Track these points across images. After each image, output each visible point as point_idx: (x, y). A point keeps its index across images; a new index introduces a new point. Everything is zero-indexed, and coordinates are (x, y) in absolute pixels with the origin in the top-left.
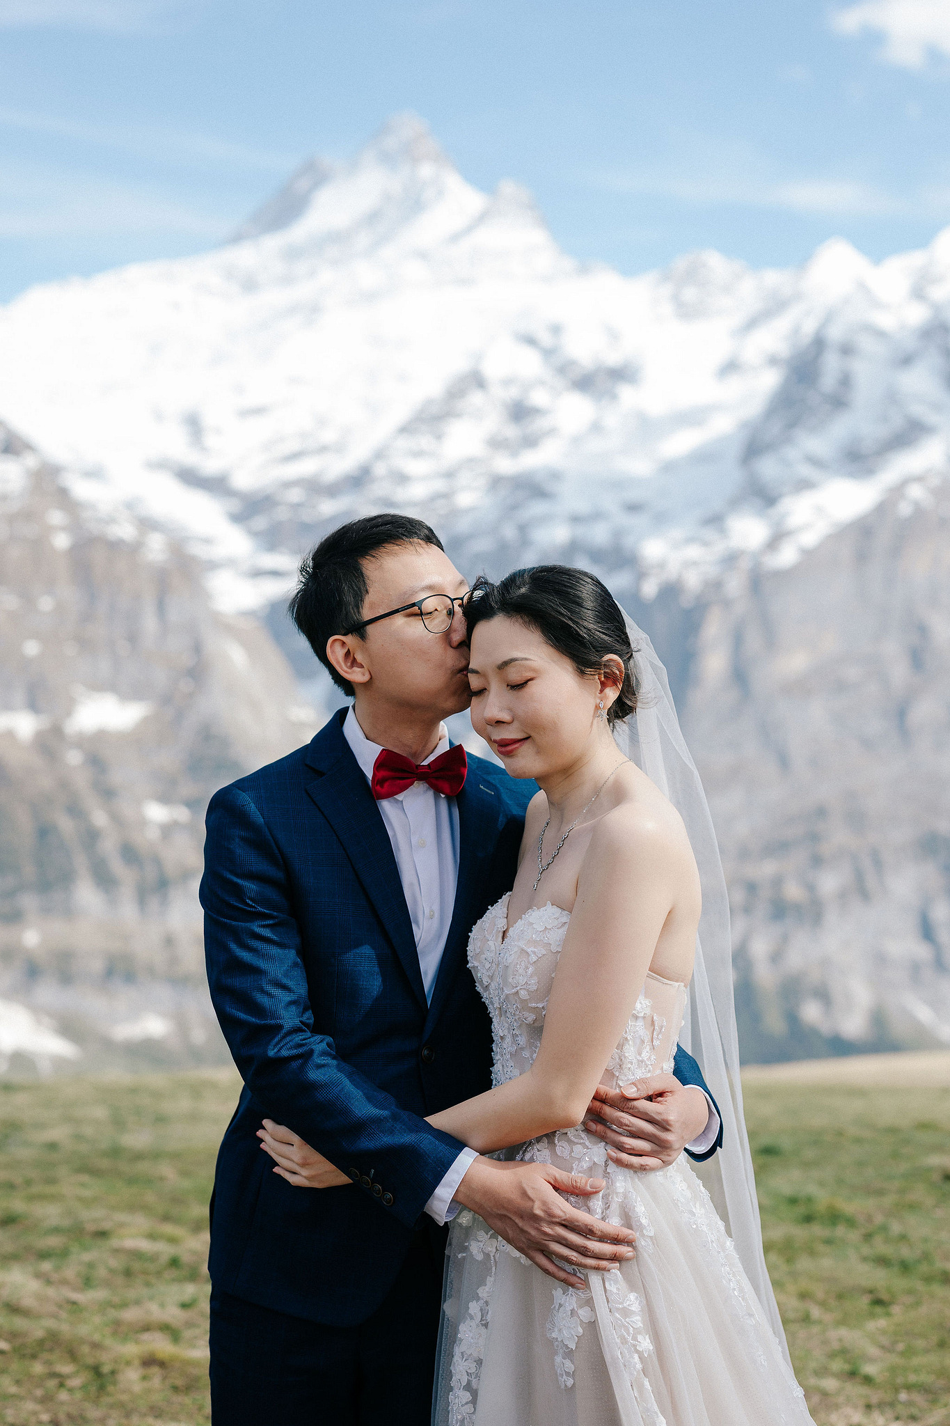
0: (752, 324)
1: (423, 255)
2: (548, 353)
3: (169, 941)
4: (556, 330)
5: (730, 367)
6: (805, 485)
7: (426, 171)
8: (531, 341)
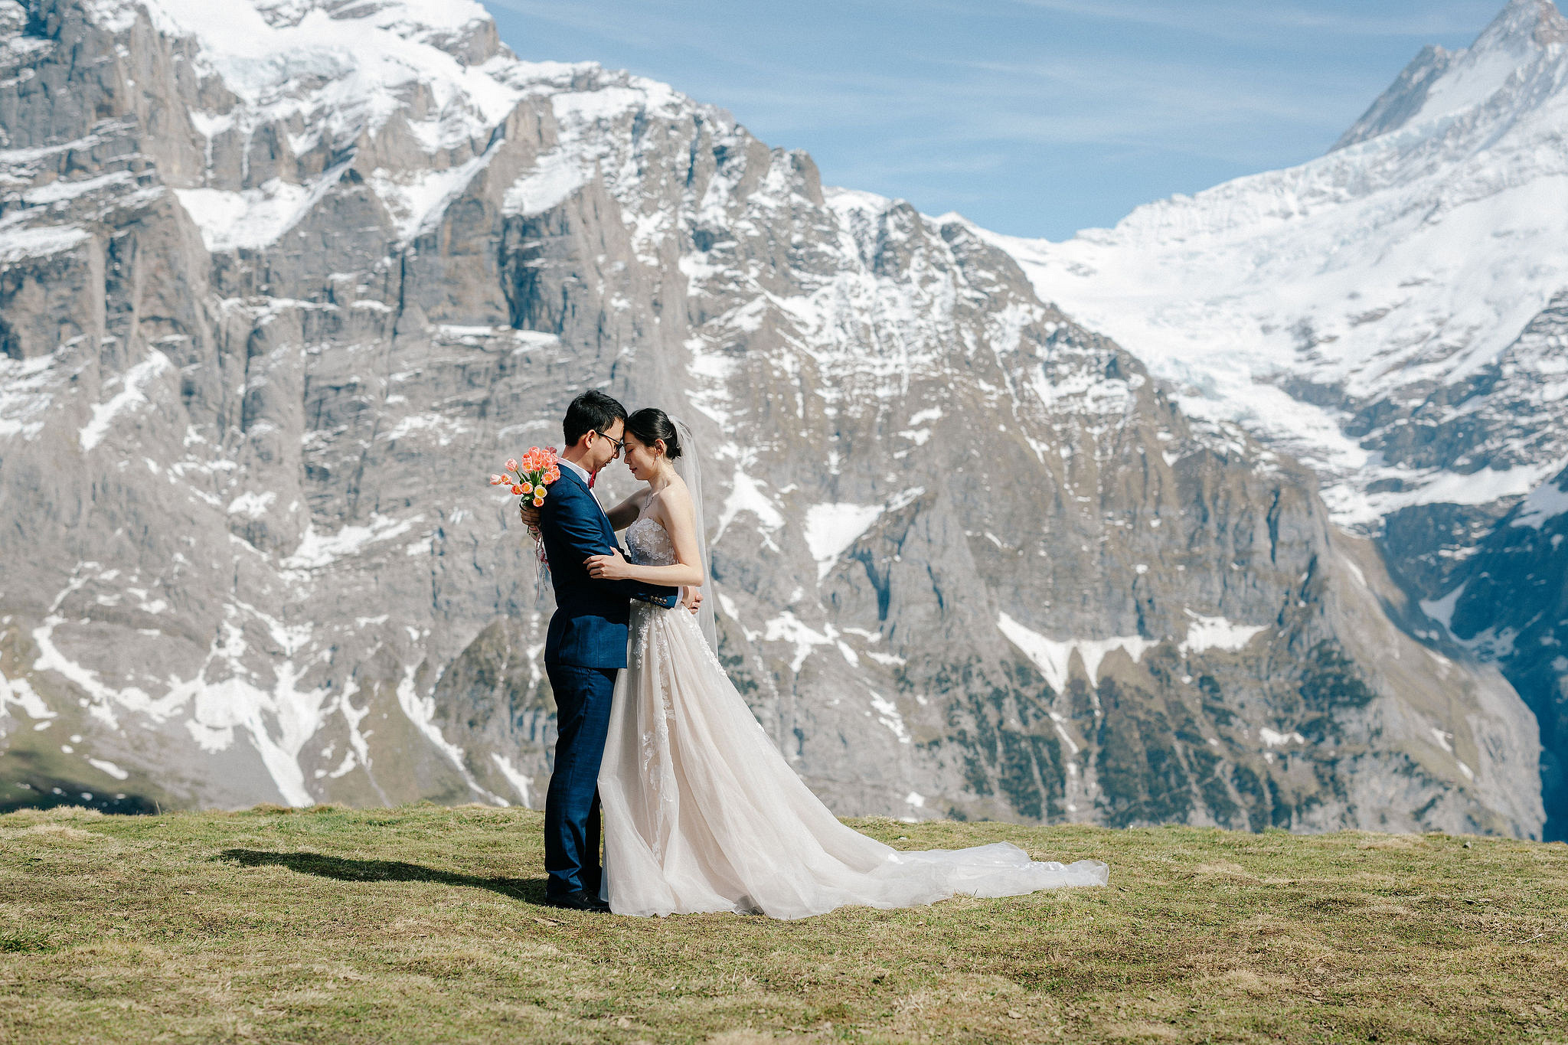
1: (1555, 139)
7: (1555, 49)
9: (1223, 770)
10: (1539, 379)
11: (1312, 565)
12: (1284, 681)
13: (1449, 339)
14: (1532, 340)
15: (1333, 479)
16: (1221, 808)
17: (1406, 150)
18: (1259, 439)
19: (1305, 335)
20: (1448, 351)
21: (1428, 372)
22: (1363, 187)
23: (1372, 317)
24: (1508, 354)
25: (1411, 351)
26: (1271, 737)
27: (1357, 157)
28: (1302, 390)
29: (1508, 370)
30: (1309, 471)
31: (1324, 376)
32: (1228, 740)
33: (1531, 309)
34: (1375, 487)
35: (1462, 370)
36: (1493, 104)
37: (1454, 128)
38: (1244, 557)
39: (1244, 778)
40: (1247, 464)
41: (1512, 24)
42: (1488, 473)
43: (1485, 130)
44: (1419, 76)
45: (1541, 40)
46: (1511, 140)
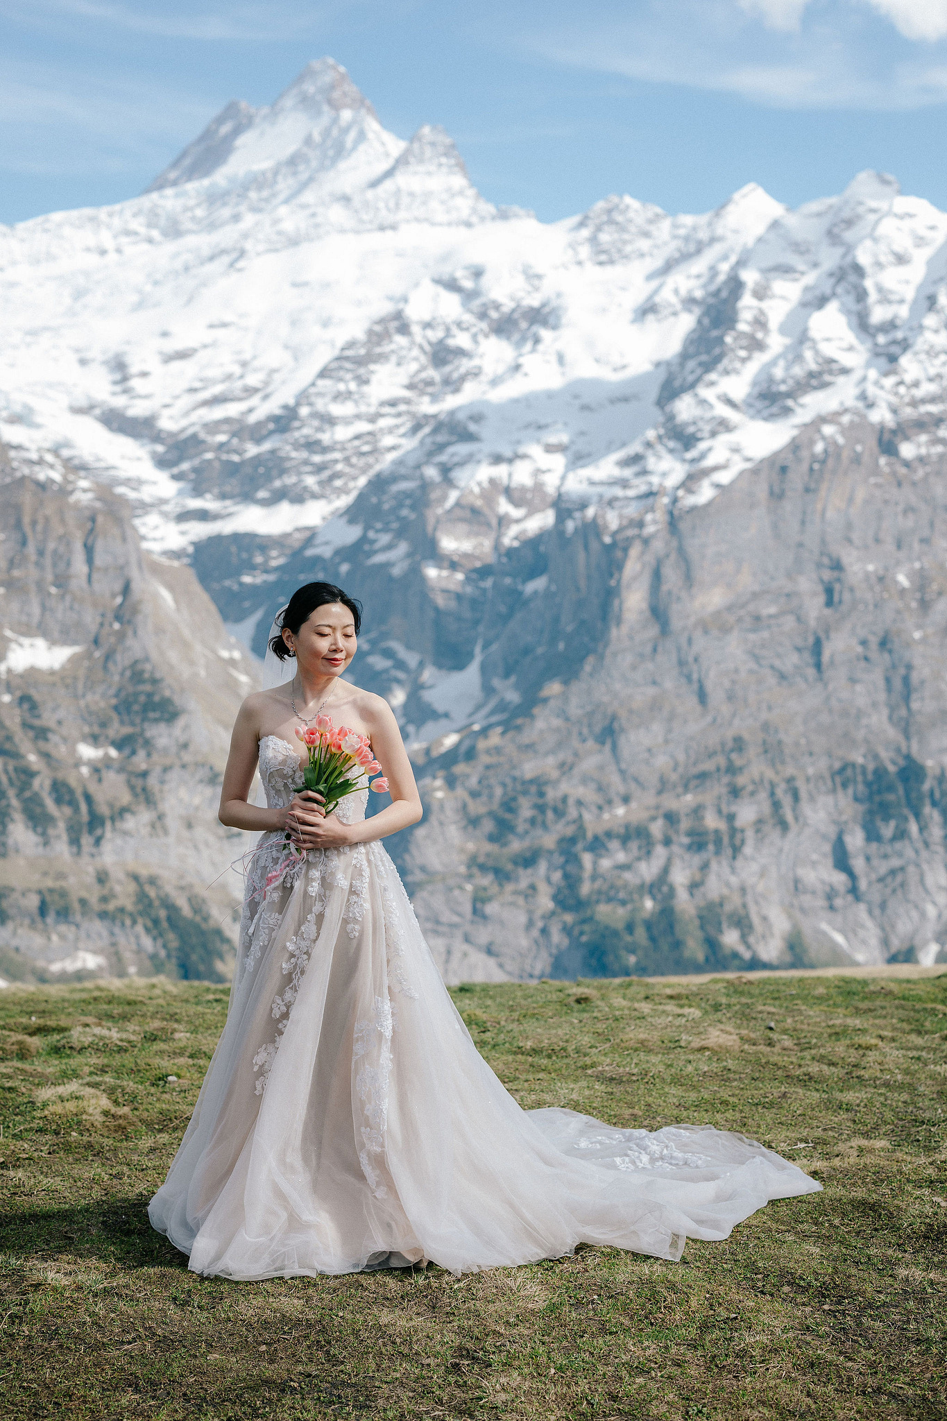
0: (668, 267)
1: (346, 199)
2: (468, 296)
3: (102, 878)
4: (478, 273)
5: (647, 310)
6: (723, 426)
7: (346, 115)
8: (452, 285)
9: (41, 784)
10: (329, 421)
11: (126, 590)
12: (99, 700)
13: (253, 380)
14: (324, 384)
15: (144, 507)
16: (38, 819)
17: (214, 198)
18: (76, 467)
19: (120, 368)
20: (251, 391)
21: (232, 410)
22: (174, 231)
23: (182, 355)
24: (304, 397)
25: (217, 389)
26: (87, 752)
27: (168, 201)
28: (116, 422)
29: (304, 411)
30: (122, 500)
31: (138, 409)
32: (46, 756)
33: (324, 356)
34: (184, 516)
35: (263, 409)
36: (293, 162)
37: (258, 181)
38: (62, 581)
39: (61, 792)
40: (64, 491)
41: (310, 88)
42: (285, 507)
43: (285, 185)
44: (225, 129)
45: (336, 107)
46: (308, 197)
